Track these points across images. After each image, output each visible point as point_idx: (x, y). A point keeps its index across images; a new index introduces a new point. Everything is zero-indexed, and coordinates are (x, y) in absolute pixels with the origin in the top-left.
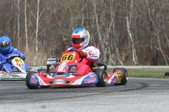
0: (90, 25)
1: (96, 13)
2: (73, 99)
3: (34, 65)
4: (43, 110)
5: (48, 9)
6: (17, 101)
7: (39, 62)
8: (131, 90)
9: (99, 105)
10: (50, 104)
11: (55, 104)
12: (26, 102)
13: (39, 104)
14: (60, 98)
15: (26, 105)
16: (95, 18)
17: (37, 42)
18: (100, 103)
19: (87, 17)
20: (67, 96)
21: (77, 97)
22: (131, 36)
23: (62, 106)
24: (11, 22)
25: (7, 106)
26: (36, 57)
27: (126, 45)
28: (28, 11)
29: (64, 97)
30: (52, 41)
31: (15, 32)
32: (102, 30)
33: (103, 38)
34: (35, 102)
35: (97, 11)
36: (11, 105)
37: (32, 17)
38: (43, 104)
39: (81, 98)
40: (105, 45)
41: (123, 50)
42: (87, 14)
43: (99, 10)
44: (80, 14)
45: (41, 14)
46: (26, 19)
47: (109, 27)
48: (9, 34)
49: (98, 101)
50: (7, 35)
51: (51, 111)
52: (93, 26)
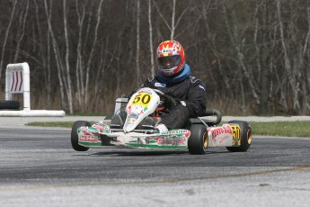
0: (269, 40)
1: (280, 18)
2: (243, 178)
4: (190, 197)
5: (192, 9)
6: (140, 180)
9: (291, 189)
10: (202, 186)
11: (210, 186)
12: (157, 182)
13: (182, 187)
14: (220, 176)
15: (158, 187)
16: (279, 27)
18: (293, 187)
19: (264, 26)
20: (232, 173)
21: (249, 174)
23: (225, 191)
24: (123, 36)
25: (124, 189)
28: (154, 13)
29: (226, 174)
30: (199, 70)
31: (131, 53)
32: (291, 49)
33: (292, 65)
34: (173, 182)
35: (282, 15)
36: (131, 189)
37: (162, 24)
38: (189, 187)
39: (257, 177)
40: (296, 77)
42: (264, 21)
43: (286, 12)
44: (252, 20)
45: (179, 19)
46: (151, 29)
47: (303, 45)
48: (121, 57)
49: (289, 182)
50: (118, 59)
51: (205, 200)
52: (274, 42)
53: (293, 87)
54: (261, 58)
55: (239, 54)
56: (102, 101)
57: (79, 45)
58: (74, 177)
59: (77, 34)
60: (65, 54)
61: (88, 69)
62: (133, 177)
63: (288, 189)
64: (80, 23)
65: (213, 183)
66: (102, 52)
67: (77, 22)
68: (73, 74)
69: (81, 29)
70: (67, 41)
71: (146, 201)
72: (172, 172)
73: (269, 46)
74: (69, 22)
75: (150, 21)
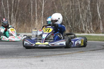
0: (75, 8)
1: (78, 1)
4: (42, 63)
6: (26, 56)
8: (97, 50)
9: (76, 60)
10: (46, 59)
11: (49, 59)
12: (32, 57)
13: (40, 59)
14: (53, 55)
16: (78, 4)
17: (42, 18)
19: (73, 4)
20: (57, 54)
22: (99, 15)
23: (54, 60)
24: (27, 6)
27: (97, 21)
29: (55, 54)
31: (30, 12)
32: (82, 11)
33: (82, 16)
34: (37, 57)
37: (40, 3)
38: (42, 59)
39: (65, 55)
41: (95, 24)
42: (73, 2)
44: (69, 2)
45: (46, 1)
46: (36, 5)
47: (86, 10)
48: (26, 14)
49: (76, 57)
50: (25, 14)
51: (46, 64)
52: (77, 9)
53: (83, 24)
54: (72, 14)
55: (65, 13)
56: (20, 28)
60: (8, 12)
61: (15, 18)
62: (24, 55)
63: (75, 59)
65: (50, 57)
66: (20, 12)
67: (12, 2)
68: (10, 19)
70: (8, 8)
71: (27, 64)
72: (38, 54)
73: (75, 10)
74: (9, 2)
75: (36, 2)
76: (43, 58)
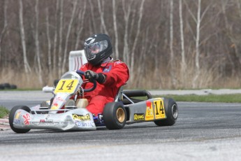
3: (194, 87)
4: (214, 153)
5: (214, 6)
6: (174, 140)
7: (201, 84)
10: (223, 144)
11: (229, 144)
12: (187, 141)
13: (207, 145)
14: (236, 136)
15: (188, 145)
17: (198, 54)
24: (160, 27)
25: (162, 146)
26: (197, 76)
30: (220, 53)
31: (166, 41)
34: (200, 141)
38: (212, 145)
45: (204, 14)
46: (181, 22)
48: (158, 44)
50: (156, 46)
51: (225, 155)
56: (144, 79)
57: (126, 36)
58: (122, 138)
59: (124, 27)
61: (133, 54)
62: (168, 138)
64: (126, 18)
65: (232, 141)
66: (143, 41)
69: (127, 23)
70: (116, 33)
71: (179, 156)
72: (199, 133)
74: (117, 18)
75: (181, 16)
76: (213, 142)
